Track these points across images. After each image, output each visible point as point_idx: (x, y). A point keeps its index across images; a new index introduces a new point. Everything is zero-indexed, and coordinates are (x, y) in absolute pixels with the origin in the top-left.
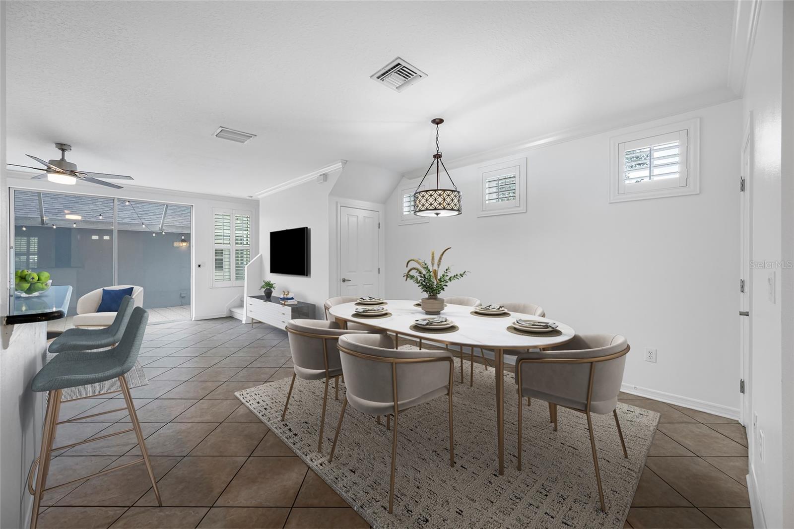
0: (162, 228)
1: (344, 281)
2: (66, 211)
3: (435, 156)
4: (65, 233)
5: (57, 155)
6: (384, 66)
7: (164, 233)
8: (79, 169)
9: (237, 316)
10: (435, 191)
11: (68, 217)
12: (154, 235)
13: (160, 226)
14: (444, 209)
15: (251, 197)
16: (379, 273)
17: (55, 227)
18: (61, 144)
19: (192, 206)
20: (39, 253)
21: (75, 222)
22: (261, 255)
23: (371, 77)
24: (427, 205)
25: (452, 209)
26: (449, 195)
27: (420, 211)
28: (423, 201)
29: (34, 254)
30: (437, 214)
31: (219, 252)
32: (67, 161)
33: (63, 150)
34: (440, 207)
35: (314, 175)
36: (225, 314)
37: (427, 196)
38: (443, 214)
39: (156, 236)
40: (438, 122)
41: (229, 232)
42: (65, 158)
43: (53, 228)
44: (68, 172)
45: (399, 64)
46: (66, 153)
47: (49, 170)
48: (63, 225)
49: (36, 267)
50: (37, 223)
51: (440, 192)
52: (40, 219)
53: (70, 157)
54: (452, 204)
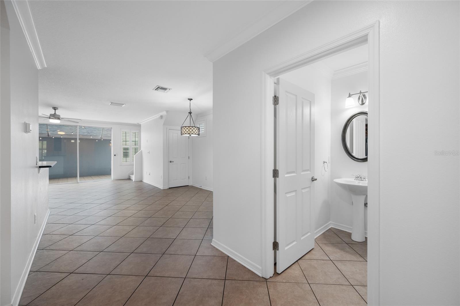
0: (101, 137)
1: (171, 162)
2: (58, 131)
3: (189, 113)
4: (58, 140)
5: (53, 112)
6: (155, 87)
7: (102, 140)
8: (61, 117)
9: (132, 178)
10: (189, 127)
11: (59, 133)
12: (97, 141)
13: (101, 136)
14: (192, 134)
15: (138, 123)
16: (189, 158)
17: (53, 137)
18: (54, 108)
19: (112, 128)
20: (47, 149)
21: (62, 135)
22: (142, 150)
23: (153, 90)
24: (186, 132)
25: (195, 134)
26: (194, 129)
27: (183, 134)
28: (184, 130)
29: (45, 149)
30: (190, 135)
31: (125, 149)
32: (57, 114)
33: (55, 110)
34: (191, 133)
35: (158, 116)
36: (127, 177)
37: (186, 129)
38: (192, 135)
39: (98, 141)
40: (191, 100)
41: (129, 139)
42: (56, 113)
43: (52, 138)
44: (57, 118)
45: (159, 87)
46: (56, 111)
47: (50, 118)
48: (57, 136)
49: (46, 155)
50: (46, 136)
51: (191, 127)
52: (47, 134)
53: (58, 112)
54: (195, 132)
